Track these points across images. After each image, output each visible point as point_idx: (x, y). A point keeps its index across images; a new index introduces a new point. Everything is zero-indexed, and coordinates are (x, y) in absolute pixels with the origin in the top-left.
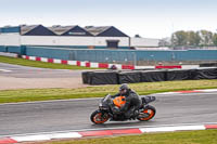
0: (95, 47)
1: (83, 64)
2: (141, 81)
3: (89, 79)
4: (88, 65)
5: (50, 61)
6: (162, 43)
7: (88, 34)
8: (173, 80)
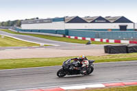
1: (104, 40)
4: (108, 41)
7: (107, 22)
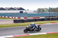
0: (17, 13)
2: (29, 22)
3: (15, 21)
5: (5, 17)
6: (35, 12)
8: (38, 21)
